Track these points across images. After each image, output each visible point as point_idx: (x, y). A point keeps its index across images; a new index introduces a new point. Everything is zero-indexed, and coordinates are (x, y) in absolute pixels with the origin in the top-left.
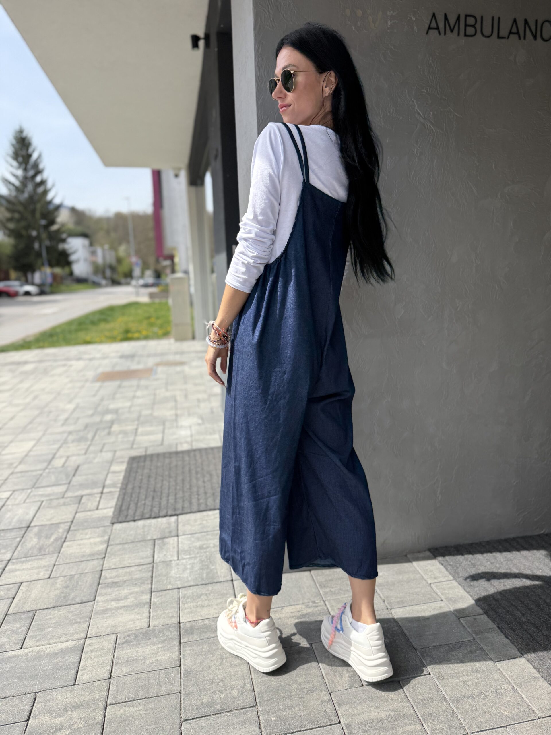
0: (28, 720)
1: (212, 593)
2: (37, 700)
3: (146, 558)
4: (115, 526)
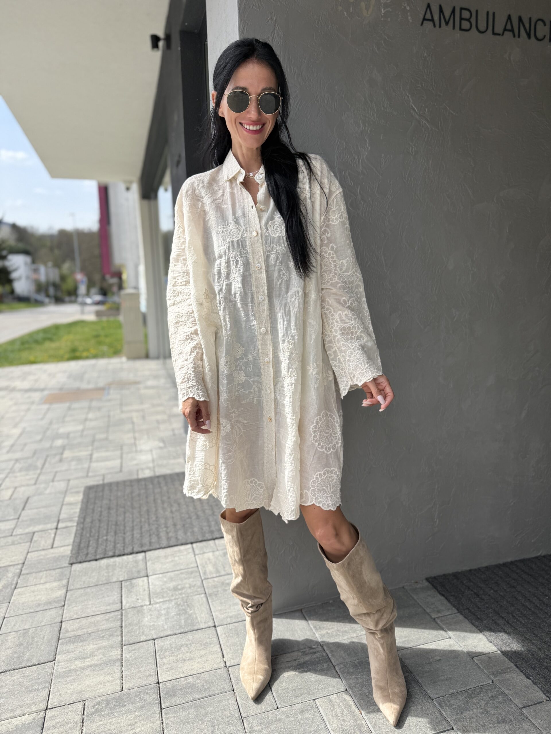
3: (113, 604)
4: (75, 566)
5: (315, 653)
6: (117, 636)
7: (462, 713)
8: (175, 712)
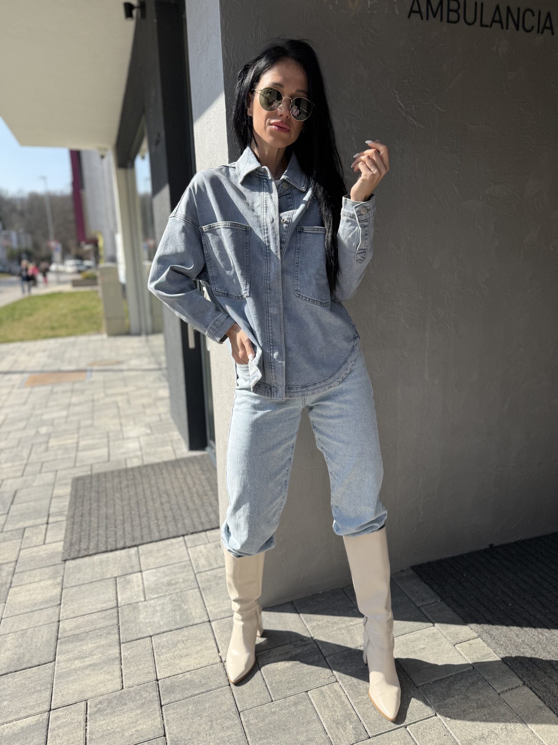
1: (189, 639)
3: (109, 601)
4: (68, 563)
5: (306, 645)
6: (114, 634)
7: (444, 700)
8: (174, 709)
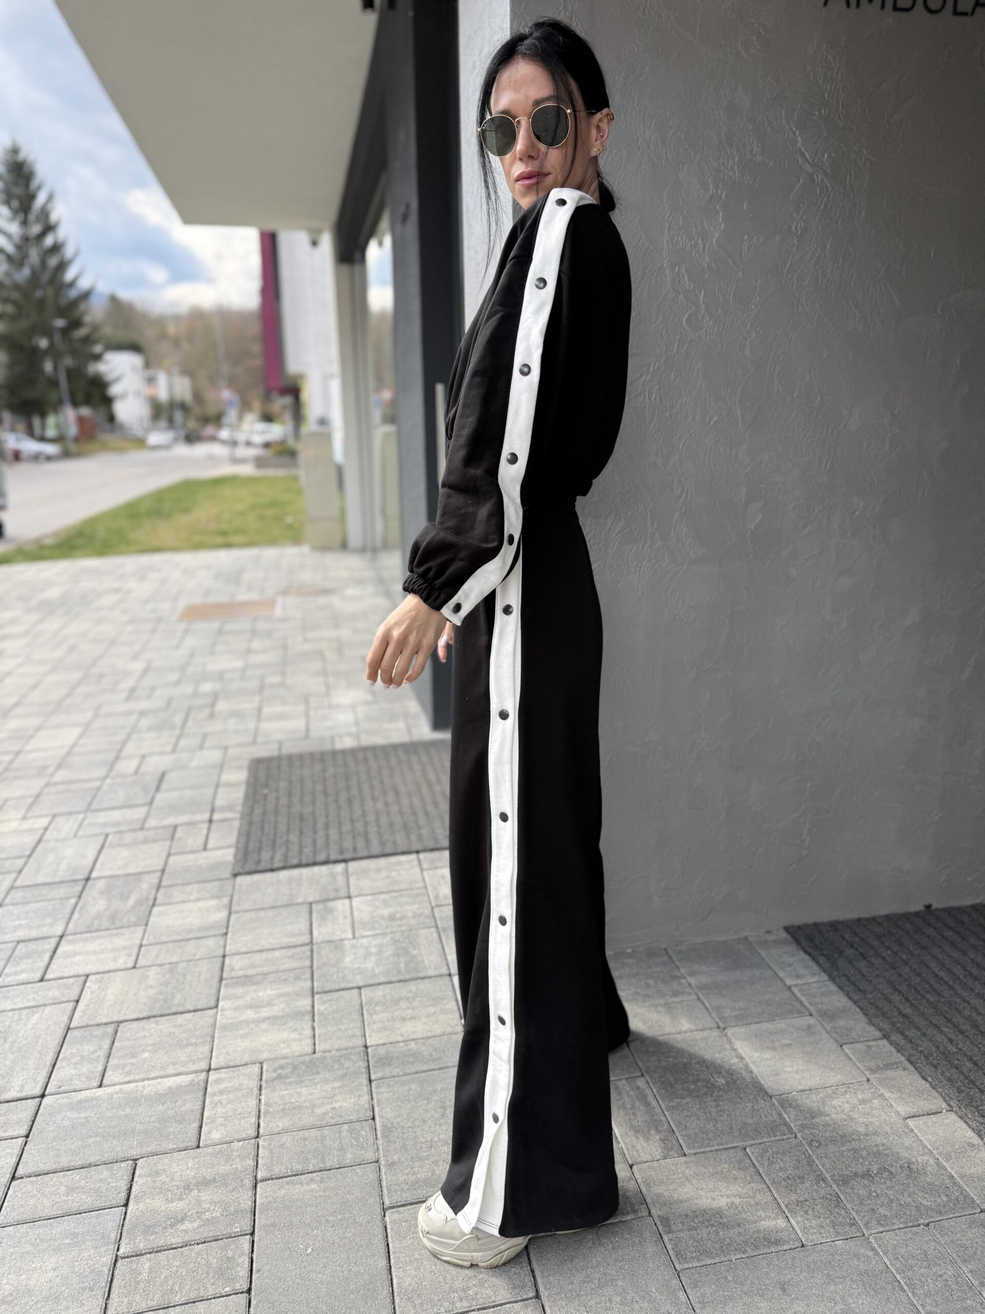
0: (126, 1205)
1: (417, 996)
2: (137, 1172)
3: (299, 934)
4: (239, 879)
6: (306, 979)
7: (813, 1117)
8: (389, 1086)
